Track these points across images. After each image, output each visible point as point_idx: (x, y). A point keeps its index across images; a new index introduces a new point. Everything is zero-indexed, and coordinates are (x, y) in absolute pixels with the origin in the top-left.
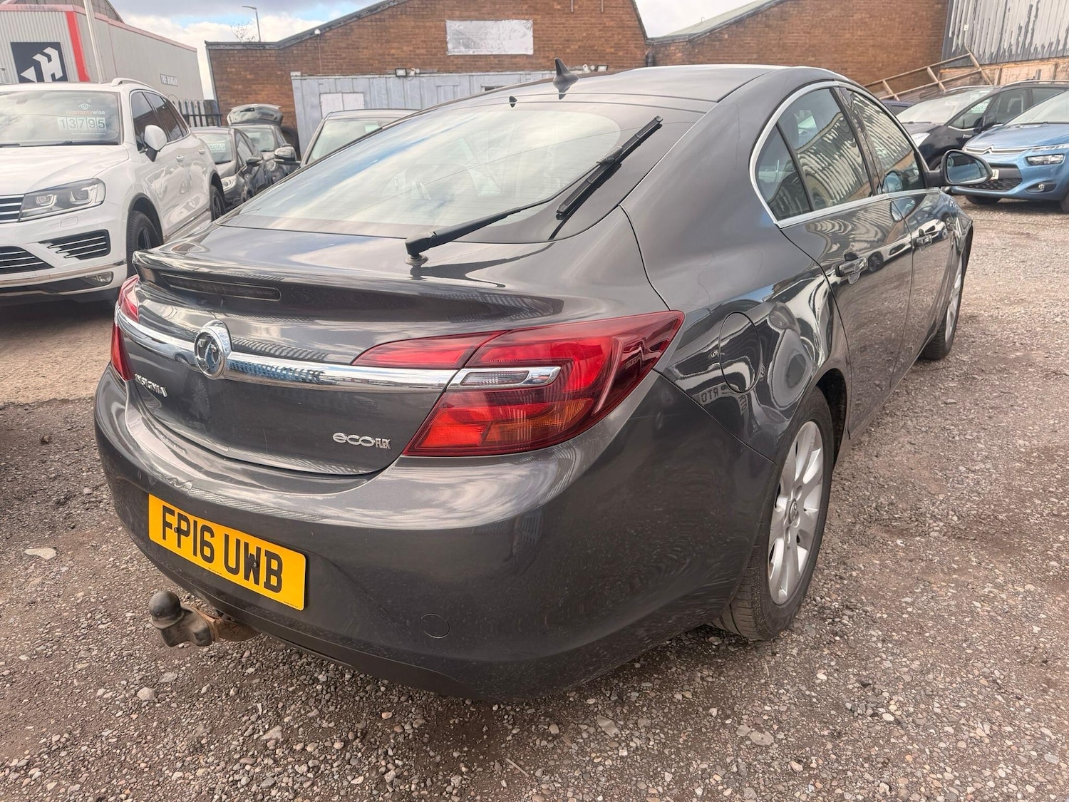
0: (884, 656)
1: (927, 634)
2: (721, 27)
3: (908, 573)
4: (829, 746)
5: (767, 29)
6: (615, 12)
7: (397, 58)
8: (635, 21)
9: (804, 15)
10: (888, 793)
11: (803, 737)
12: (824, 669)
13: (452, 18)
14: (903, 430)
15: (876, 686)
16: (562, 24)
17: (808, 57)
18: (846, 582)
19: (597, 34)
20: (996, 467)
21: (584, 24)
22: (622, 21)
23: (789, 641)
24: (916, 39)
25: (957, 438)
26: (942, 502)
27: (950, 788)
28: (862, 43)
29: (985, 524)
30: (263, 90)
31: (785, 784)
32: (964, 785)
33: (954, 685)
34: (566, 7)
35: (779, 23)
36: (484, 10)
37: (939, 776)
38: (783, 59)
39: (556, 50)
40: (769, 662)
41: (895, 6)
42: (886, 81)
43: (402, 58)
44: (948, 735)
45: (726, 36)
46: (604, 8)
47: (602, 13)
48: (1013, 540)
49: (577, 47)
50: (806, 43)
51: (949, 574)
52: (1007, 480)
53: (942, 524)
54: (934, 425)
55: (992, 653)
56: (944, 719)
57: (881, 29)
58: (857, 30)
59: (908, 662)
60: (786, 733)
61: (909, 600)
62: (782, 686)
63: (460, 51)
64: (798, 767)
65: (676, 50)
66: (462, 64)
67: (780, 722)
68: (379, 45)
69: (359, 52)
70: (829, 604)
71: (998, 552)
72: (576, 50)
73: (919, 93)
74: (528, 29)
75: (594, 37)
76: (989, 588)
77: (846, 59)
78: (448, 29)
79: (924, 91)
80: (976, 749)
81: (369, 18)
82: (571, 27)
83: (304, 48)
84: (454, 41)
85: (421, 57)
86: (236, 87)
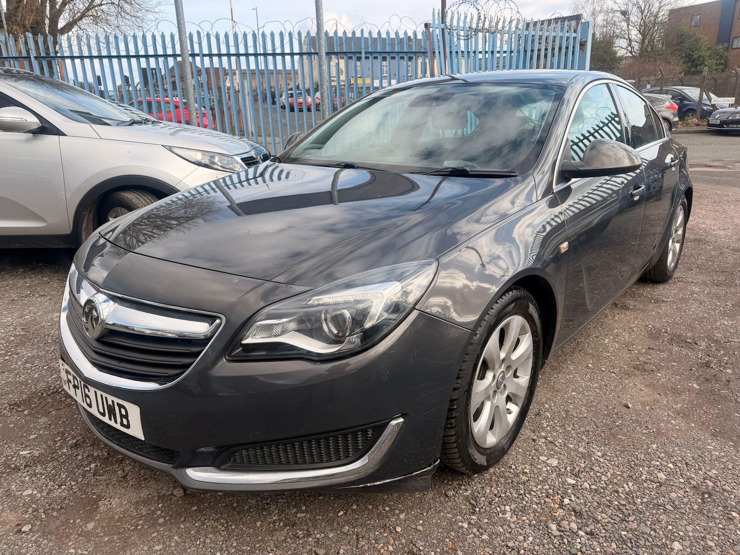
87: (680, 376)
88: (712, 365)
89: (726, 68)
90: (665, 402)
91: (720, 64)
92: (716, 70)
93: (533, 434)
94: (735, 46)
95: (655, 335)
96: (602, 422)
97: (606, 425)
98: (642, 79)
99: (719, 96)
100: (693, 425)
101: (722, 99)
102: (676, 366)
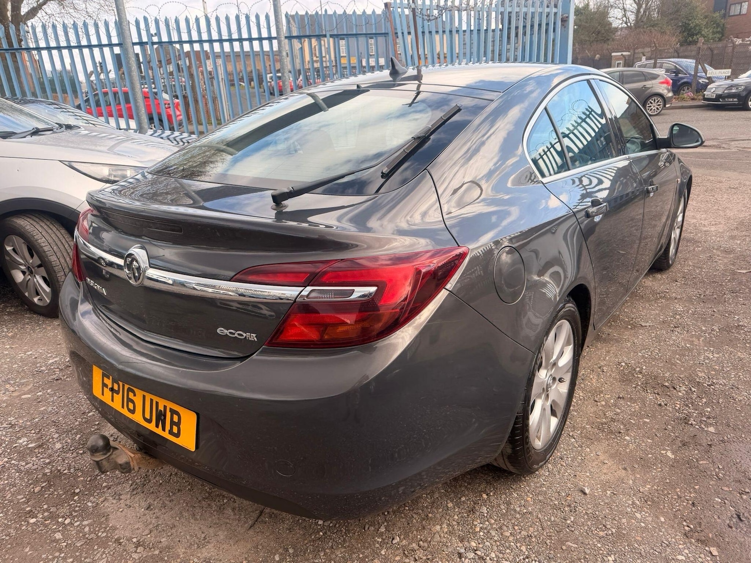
87: (652, 439)
88: (692, 421)
89: (723, 36)
90: (631, 482)
91: (717, 32)
92: (713, 39)
93: (461, 545)
94: (732, 14)
95: (627, 377)
96: (550, 520)
97: (554, 524)
98: (637, 51)
99: (716, 68)
100: (663, 519)
101: (718, 71)
102: (648, 423)
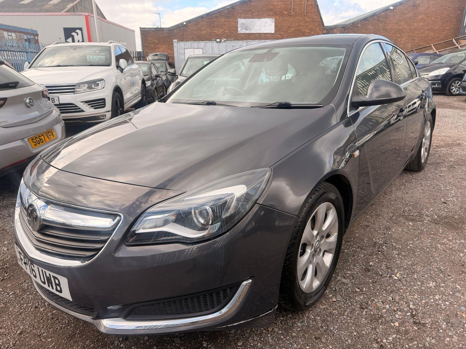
0: (397, 259)
1: (416, 254)
2: (358, 21)
3: (412, 234)
4: (371, 285)
5: (378, 22)
6: (310, 15)
7: (217, 34)
8: (319, 19)
9: (395, 16)
10: (391, 300)
11: (361, 282)
12: (373, 262)
13: (241, 17)
14: (420, 185)
15: (392, 268)
16: (288, 20)
17: (397, 34)
18: (386, 235)
19: (302, 24)
20: (457, 200)
21: (297, 20)
22: (313, 19)
23: (360, 252)
24: (448, 27)
25: (443, 189)
26: (431, 211)
27: (416, 300)
28: (422, 28)
29: (448, 219)
30: (161, 47)
31: (352, 295)
32: (421, 300)
33: (424, 270)
34: (289, 13)
35: (384, 19)
36: (254, 14)
37: (412, 297)
38: (385, 35)
39: (284, 31)
40: (351, 258)
41: (439, 12)
42: (433, 45)
43: (219, 34)
44: (418, 285)
45: (360, 25)
46: (306, 13)
47: (305, 15)
48: (459, 225)
49: (293, 30)
50: (396, 28)
51: (429, 235)
52: (461, 204)
53: (430, 218)
54: (433, 183)
55: (441, 261)
56: (418, 280)
57: (432, 22)
58: (420, 22)
59: (407, 262)
60: (355, 280)
61: (411, 242)
62: (355, 266)
63: (243, 32)
64: (357, 290)
65: (337, 31)
66: (244, 37)
67: (353, 277)
68: (210, 29)
69: (201, 31)
70: (378, 242)
71: (451, 229)
72: (293, 31)
73: (448, 51)
74: (273, 22)
75: (301, 26)
76: (445, 240)
77: (415, 35)
78: (239, 22)
79: (451, 50)
80: (428, 290)
81: (206, 18)
82: (291, 21)
83: (179, 30)
84: (241, 27)
85: (227, 34)
86: (151, 46)
